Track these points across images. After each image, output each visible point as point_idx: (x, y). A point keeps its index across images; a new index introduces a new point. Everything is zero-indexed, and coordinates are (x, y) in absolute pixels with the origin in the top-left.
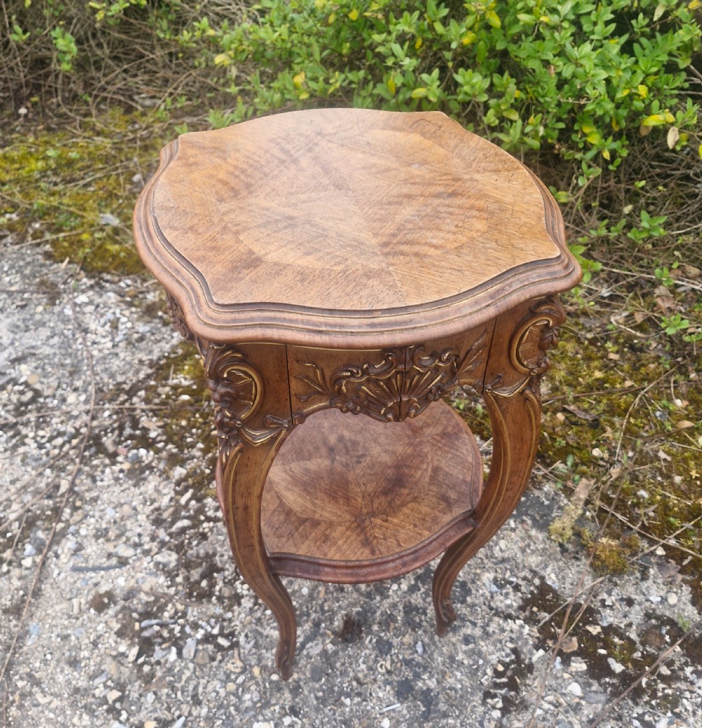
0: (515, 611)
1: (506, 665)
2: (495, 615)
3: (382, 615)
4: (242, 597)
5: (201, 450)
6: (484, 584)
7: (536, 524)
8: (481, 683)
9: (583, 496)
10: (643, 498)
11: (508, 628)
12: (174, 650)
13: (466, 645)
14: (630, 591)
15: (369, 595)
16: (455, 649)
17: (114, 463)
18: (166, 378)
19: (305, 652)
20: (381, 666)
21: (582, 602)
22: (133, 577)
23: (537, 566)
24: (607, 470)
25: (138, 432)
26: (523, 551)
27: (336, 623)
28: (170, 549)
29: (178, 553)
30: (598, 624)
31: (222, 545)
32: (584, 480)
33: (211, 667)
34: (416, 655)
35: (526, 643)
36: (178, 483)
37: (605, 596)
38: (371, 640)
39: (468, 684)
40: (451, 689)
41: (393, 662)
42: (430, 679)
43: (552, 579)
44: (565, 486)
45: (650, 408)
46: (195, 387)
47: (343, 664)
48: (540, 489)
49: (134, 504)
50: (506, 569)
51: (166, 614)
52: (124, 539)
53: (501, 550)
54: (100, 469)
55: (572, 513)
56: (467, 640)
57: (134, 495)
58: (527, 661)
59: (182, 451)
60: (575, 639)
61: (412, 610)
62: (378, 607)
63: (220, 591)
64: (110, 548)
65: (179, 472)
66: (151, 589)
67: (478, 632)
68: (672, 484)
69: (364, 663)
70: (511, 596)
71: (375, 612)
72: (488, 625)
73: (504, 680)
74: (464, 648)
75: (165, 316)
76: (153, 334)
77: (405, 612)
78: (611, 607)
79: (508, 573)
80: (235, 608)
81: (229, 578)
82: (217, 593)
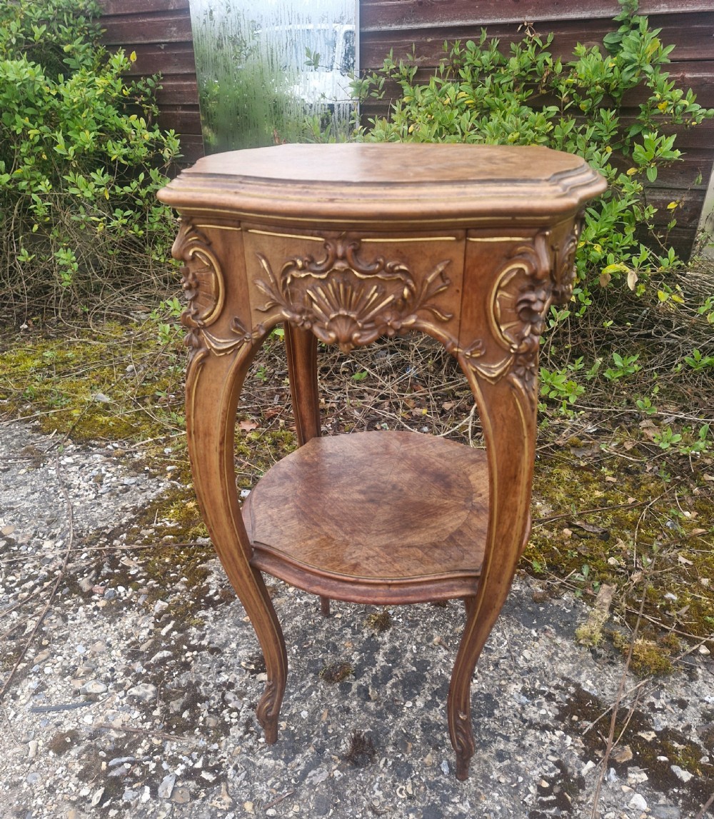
0: (552, 722)
1: (552, 782)
2: (529, 727)
3: (397, 734)
4: (231, 725)
5: (185, 583)
6: (512, 696)
7: (560, 632)
8: (524, 803)
9: (607, 600)
10: (672, 600)
11: (548, 741)
12: (147, 789)
13: (500, 762)
14: (680, 692)
15: (380, 715)
16: (488, 767)
17: (88, 602)
18: (150, 522)
19: (307, 782)
20: (401, 790)
21: (628, 707)
22: (101, 714)
23: (569, 674)
24: (627, 576)
25: (116, 571)
26: (551, 659)
27: (343, 747)
28: (147, 682)
29: (155, 684)
30: (652, 730)
31: (207, 674)
32: (605, 586)
33: (193, 805)
34: (441, 777)
35: (572, 756)
36: (159, 616)
37: (653, 699)
38: (386, 761)
39: (509, 805)
40: (488, 811)
41: (414, 786)
42: (461, 802)
43: (588, 686)
44: (585, 594)
45: (659, 520)
46: (180, 528)
47: (354, 792)
48: (559, 598)
49: (108, 640)
50: (535, 679)
51: (140, 751)
52: (94, 675)
53: (525, 659)
54: (72, 608)
55: (599, 617)
56: (500, 756)
57: (109, 631)
58: (576, 775)
59: (164, 586)
60: (627, 747)
61: (432, 728)
62: (392, 727)
63: (204, 721)
64: (77, 685)
65: (160, 605)
66: (123, 725)
67: (512, 747)
68: (700, 586)
69: (379, 789)
70: (545, 705)
71: (388, 732)
72: (523, 739)
73: (552, 798)
74: (498, 764)
75: (151, 470)
76: (138, 485)
77: (424, 730)
78: (662, 710)
79: (538, 683)
80: (222, 738)
81: (215, 707)
82: (201, 724)
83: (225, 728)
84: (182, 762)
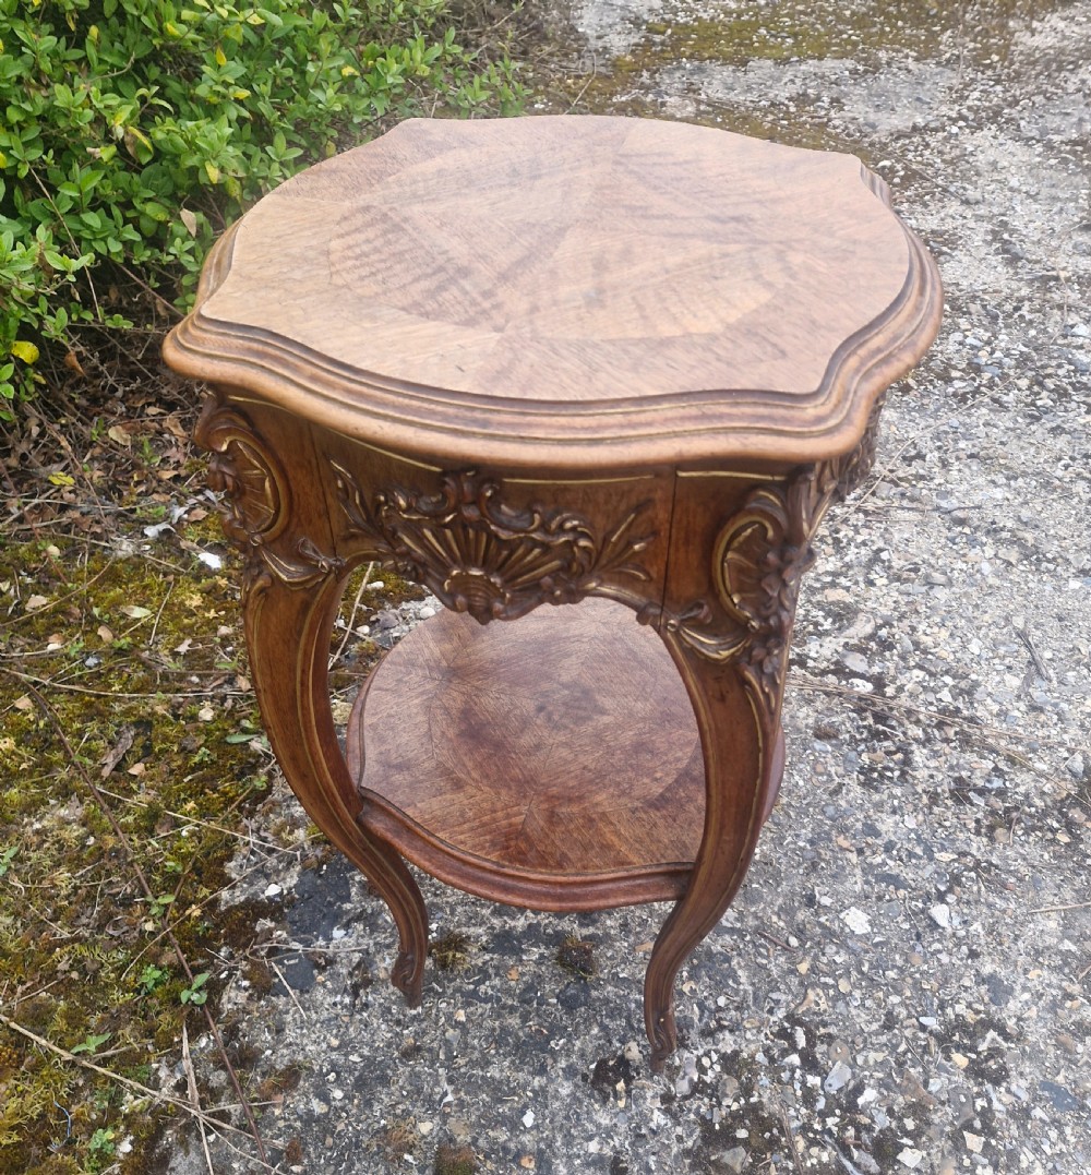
80: (745, 1055)
81: (706, 1100)
82: (742, 1101)
83: (730, 1062)
84: (804, 1083)
